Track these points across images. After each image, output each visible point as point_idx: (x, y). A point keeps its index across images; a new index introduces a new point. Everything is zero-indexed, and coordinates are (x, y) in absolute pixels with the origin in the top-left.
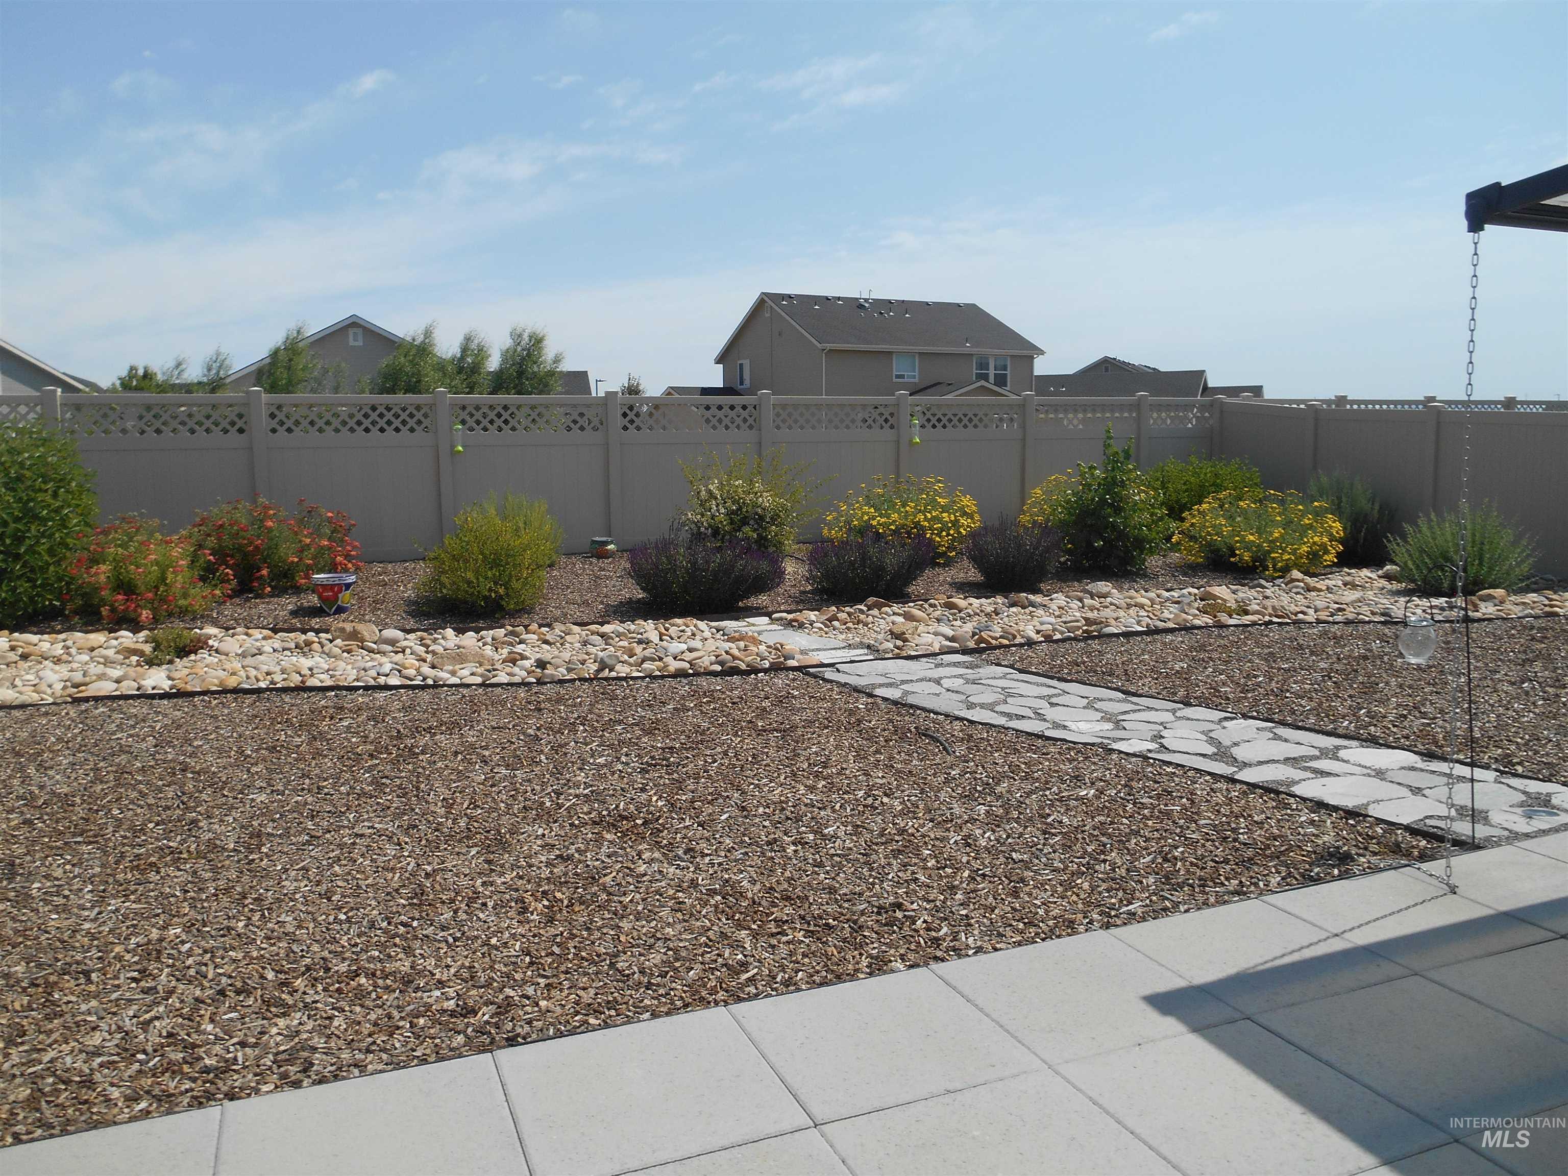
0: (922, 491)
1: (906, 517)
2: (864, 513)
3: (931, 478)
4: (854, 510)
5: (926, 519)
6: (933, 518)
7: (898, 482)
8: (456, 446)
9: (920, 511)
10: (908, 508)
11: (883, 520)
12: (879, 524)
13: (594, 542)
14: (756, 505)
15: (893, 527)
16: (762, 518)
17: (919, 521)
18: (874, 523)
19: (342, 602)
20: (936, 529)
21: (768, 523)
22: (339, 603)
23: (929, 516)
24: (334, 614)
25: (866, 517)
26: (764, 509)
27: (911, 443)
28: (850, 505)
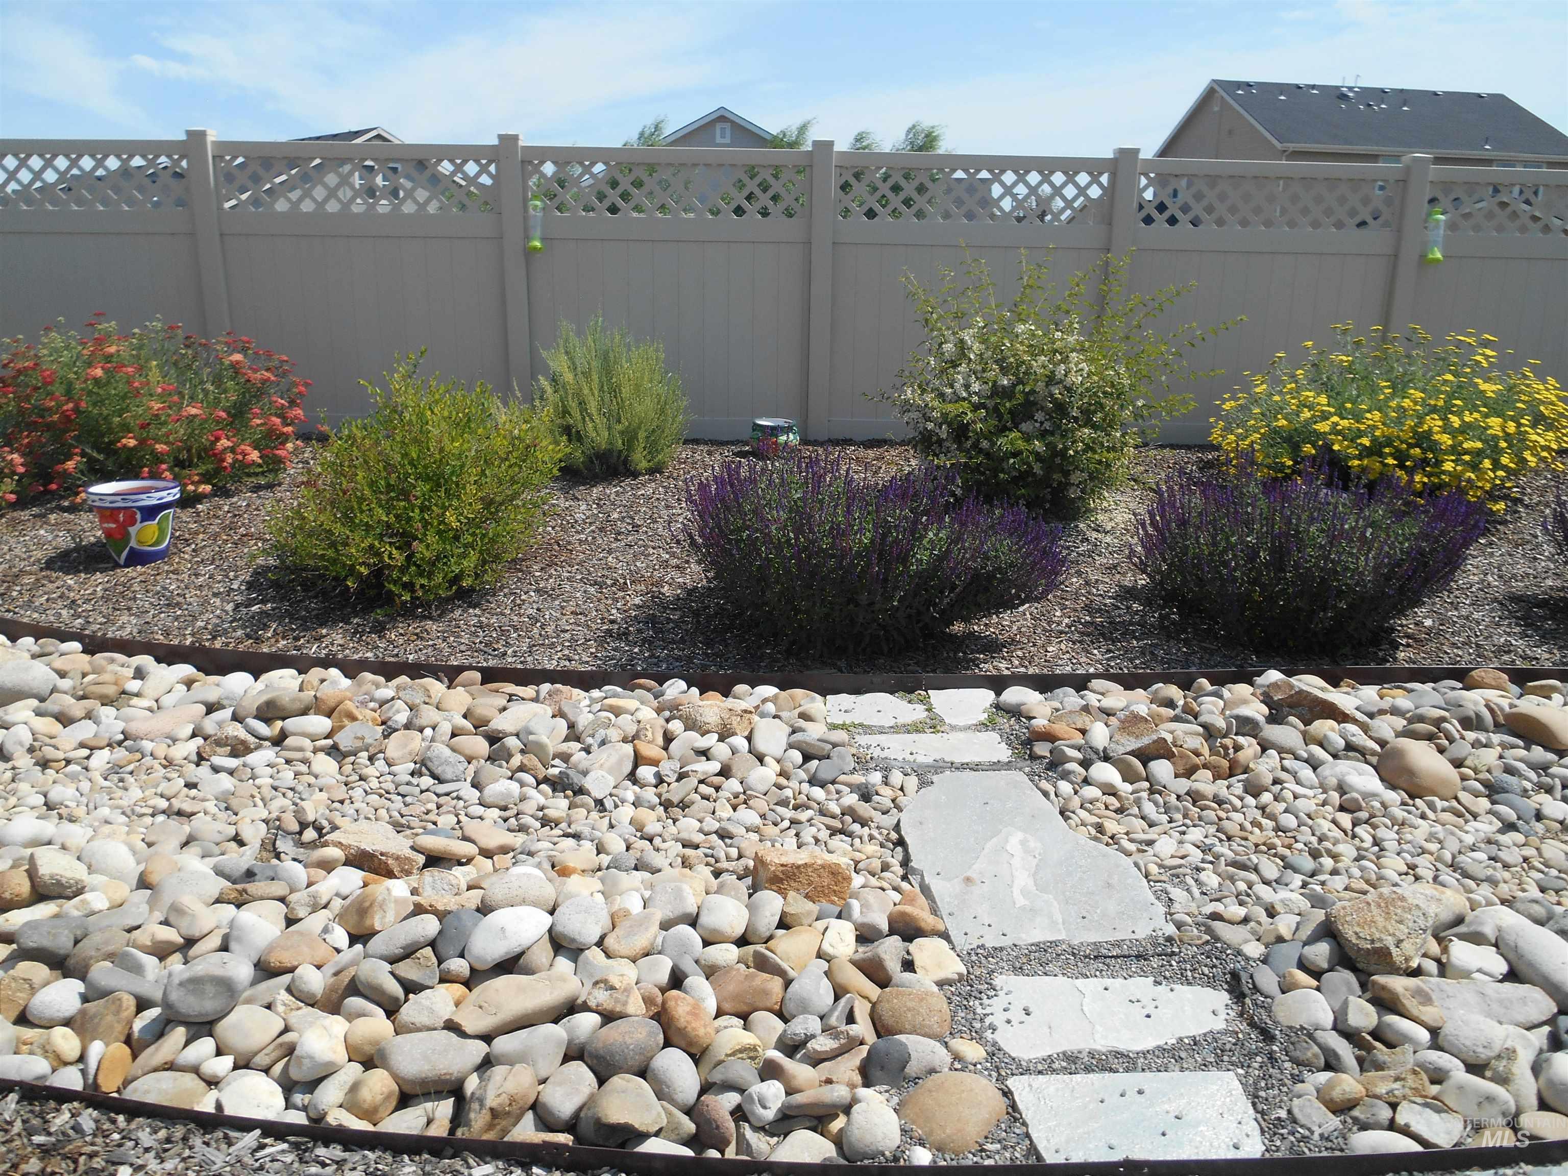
0: (1443, 362)
1: (1399, 422)
2: (1303, 405)
3: (1469, 335)
4: (1280, 393)
5: (1447, 428)
6: (1465, 428)
7: (1384, 339)
8: (533, 239)
9: (1434, 410)
10: (1407, 403)
11: (1345, 423)
12: (1335, 431)
13: (757, 427)
14: (1051, 380)
15: (1366, 441)
16: (1061, 408)
17: (1430, 432)
18: (1323, 427)
19: (139, 542)
20: (1466, 452)
21: (1076, 419)
22: (133, 543)
23: (1455, 421)
24: (127, 565)
25: (1306, 414)
26: (1069, 390)
27: (1423, 261)
28: (1276, 382)
